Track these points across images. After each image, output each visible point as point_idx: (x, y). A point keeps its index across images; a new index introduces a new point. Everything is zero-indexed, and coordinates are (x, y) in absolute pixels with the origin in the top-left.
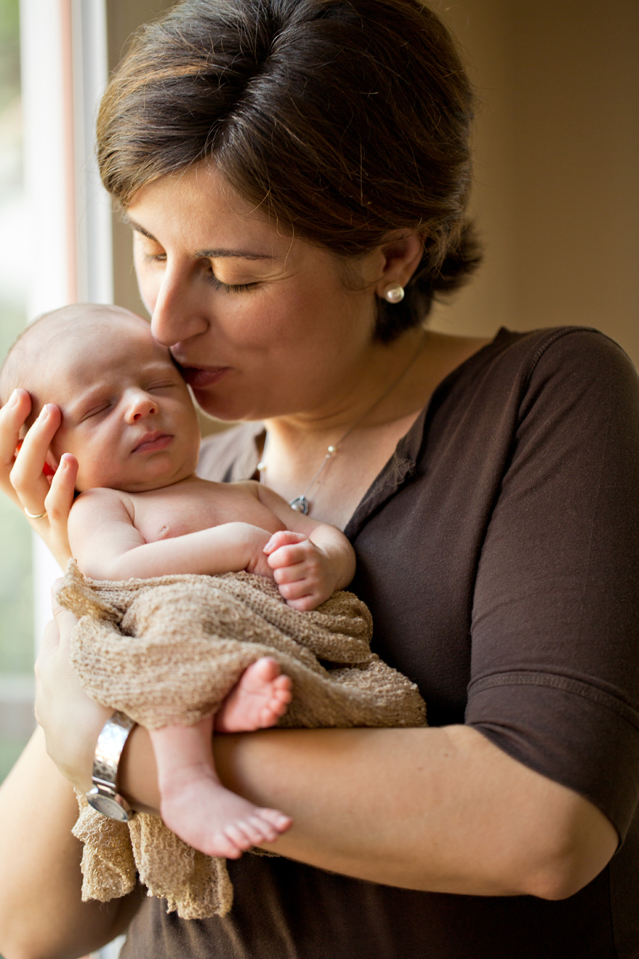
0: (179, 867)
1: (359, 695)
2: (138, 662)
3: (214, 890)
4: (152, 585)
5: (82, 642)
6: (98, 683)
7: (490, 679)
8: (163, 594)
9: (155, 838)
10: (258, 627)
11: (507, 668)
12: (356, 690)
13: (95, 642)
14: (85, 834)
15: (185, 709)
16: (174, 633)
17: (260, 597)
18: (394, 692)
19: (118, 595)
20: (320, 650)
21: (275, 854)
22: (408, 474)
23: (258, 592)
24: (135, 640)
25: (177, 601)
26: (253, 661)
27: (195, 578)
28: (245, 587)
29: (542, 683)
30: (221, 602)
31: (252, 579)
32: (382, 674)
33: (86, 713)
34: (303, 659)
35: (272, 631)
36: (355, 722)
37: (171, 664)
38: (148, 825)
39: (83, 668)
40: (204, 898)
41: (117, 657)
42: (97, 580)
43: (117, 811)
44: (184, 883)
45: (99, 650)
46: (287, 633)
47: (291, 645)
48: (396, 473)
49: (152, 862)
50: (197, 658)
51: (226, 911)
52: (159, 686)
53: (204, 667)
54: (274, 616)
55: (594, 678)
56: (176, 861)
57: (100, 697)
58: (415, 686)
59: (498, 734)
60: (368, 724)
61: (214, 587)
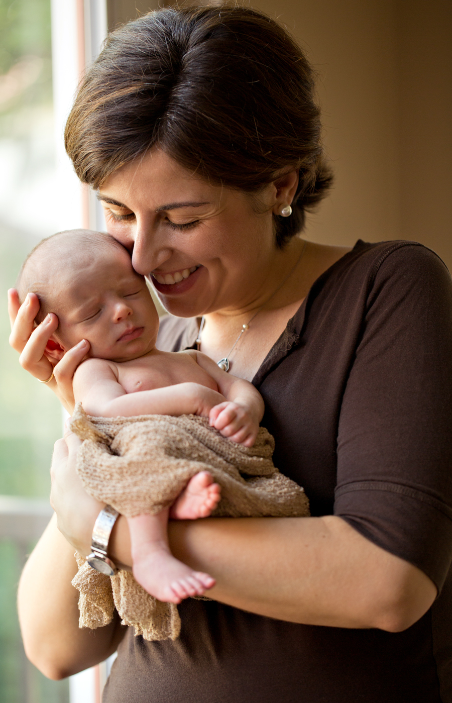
0: (146, 607)
1: (267, 496)
2: (122, 473)
3: (168, 622)
4: (132, 422)
5: (84, 457)
6: (95, 485)
7: (351, 486)
8: (139, 428)
9: (130, 587)
10: (201, 451)
11: (363, 478)
12: (265, 493)
13: (94, 458)
14: (79, 585)
15: (152, 503)
16: (146, 454)
17: (203, 431)
18: (289, 494)
19: (109, 427)
20: (242, 467)
21: (208, 598)
22: (294, 343)
23: (202, 427)
24: (120, 458)
25: (148, 433)
26: (197, 473)
27: (161, 417)
28: (193, 424)
29: (386, 489)
30: (177, 434)
31: (199, 419)
32: (281, 481)
33: (87, 506)
34: (230, 473)
35: (210, 454)
36: (264, 514)
37: (144, 475)
38: (125, 578)
39: (84, 475)
40: (161, 627)
41: (108, 469)
42: (95, 416)
43: (106, 569)
44: (149, 617)
45: (96, 464)
46: (221, 456)
47: (222, 463)
48: (286, 343)
49: (128, 602)
50: (161, 471)
51: (176, 636)
52: (135, 489)
53: (165, 477)
54: (212, 444)
55: (420, 485)
56: (144, 603)
57: (95, 495)
58: (302, 489)
59: (358, 524)
60: (273, 515)
61: (173, 424)
